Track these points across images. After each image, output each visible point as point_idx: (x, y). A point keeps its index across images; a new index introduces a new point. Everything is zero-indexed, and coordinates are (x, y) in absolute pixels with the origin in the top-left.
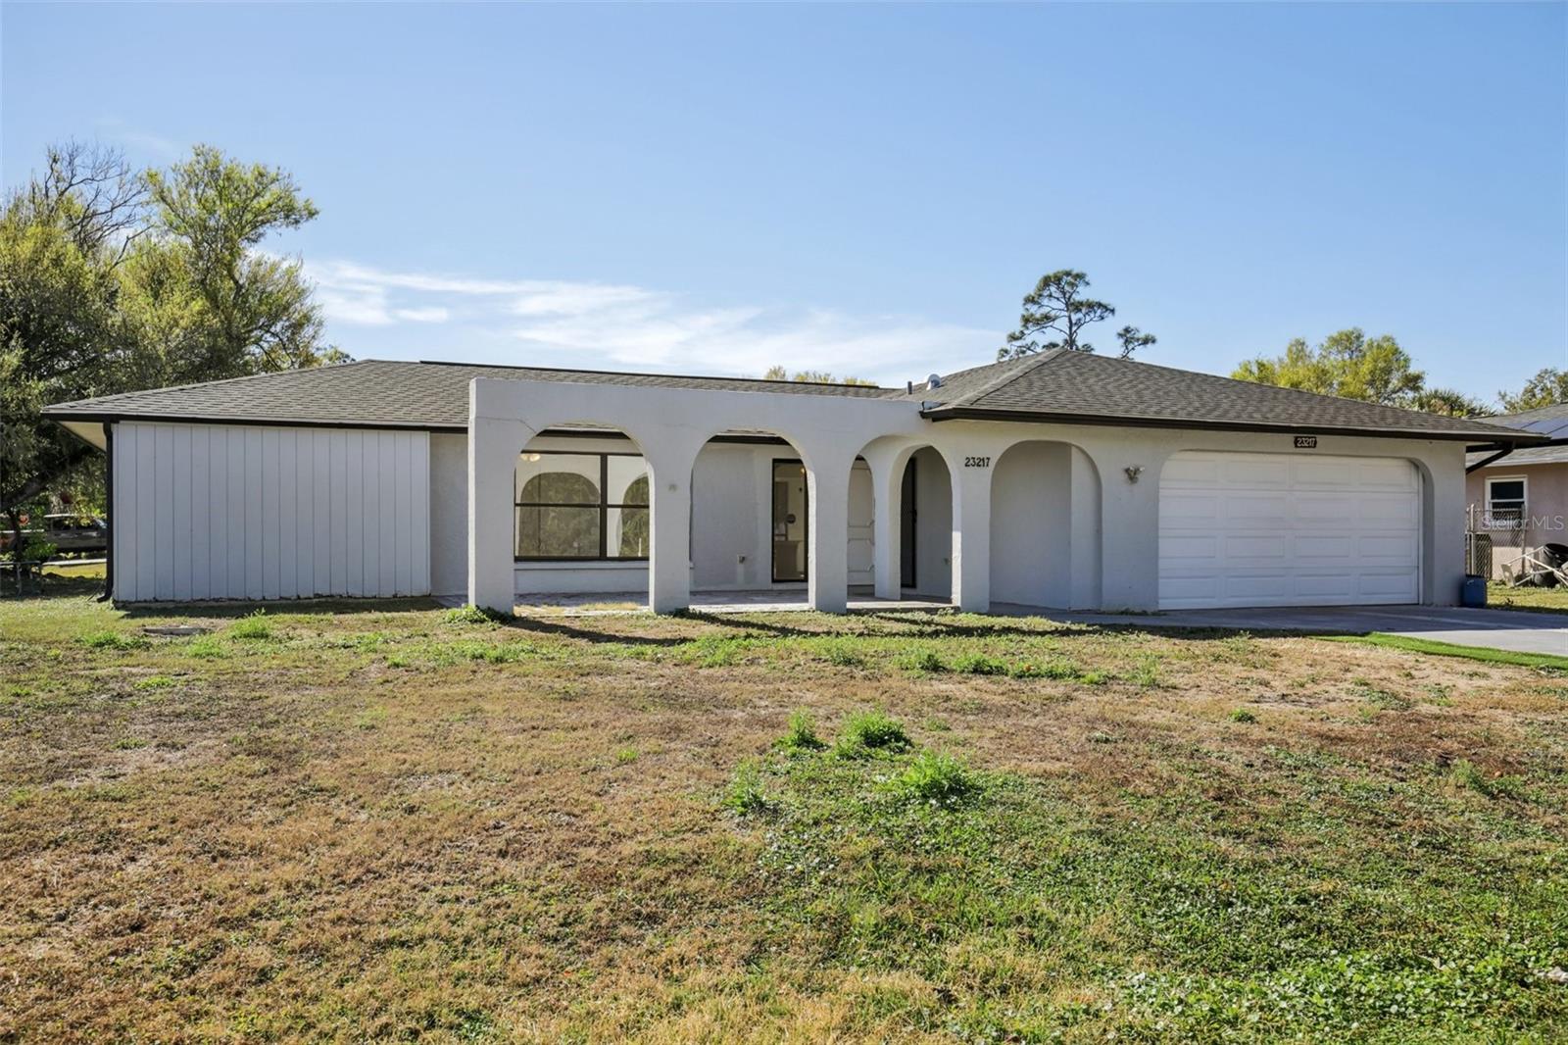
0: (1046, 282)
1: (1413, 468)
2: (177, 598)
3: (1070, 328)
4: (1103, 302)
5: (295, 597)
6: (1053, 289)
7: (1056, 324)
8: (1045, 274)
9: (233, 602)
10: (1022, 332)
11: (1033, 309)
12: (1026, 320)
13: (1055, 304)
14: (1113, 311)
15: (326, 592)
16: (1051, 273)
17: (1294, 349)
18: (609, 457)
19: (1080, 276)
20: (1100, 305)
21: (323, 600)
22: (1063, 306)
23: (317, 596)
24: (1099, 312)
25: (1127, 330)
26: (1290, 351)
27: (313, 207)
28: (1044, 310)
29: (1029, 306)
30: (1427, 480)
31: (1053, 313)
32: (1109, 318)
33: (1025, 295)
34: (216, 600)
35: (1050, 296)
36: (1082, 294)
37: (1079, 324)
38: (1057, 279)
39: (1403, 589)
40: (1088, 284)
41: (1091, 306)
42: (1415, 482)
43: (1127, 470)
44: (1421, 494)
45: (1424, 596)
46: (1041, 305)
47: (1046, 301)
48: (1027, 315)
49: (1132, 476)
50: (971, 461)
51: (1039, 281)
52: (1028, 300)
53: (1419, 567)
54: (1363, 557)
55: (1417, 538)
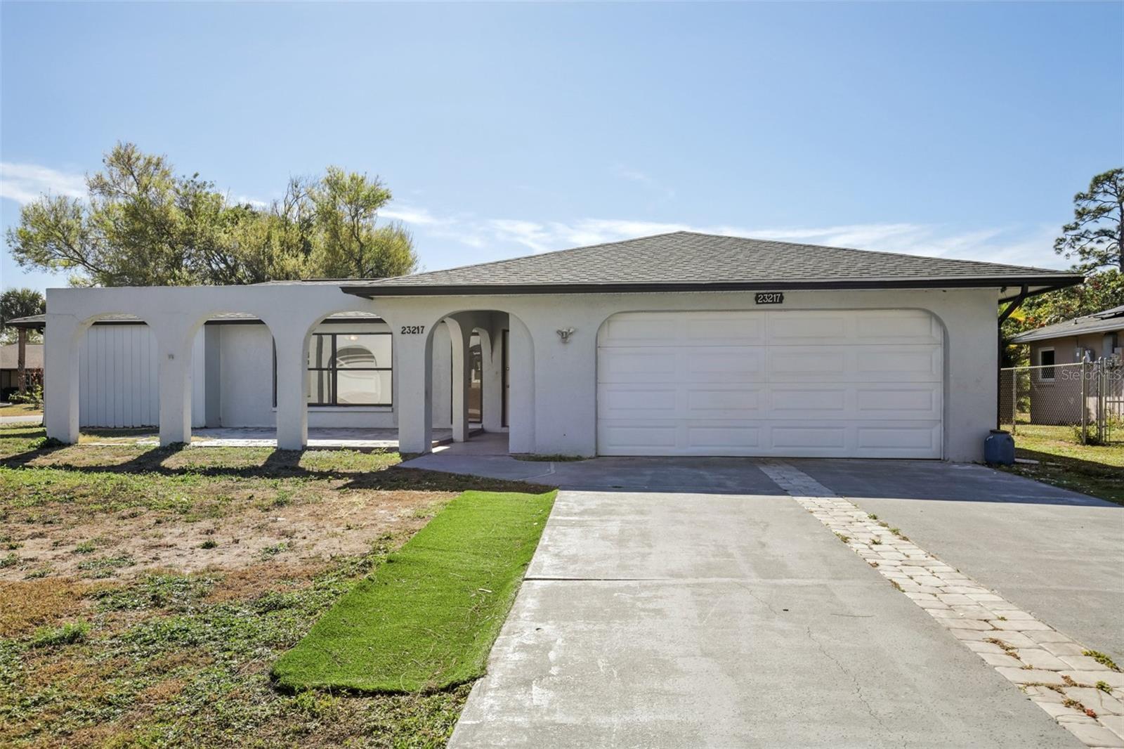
0: (1097, 181)
5: (113, 427)
6: (1106, 186)
7: (1111, 214)
8: (1096, 175)
9: (100, 429)
10: (1076, 224)
11: (1086, 204)
12: (1080, 214)
13: (1109, 198)
15: (147, 424)
16: (1101, 173)
18: (338, 336)
21: (147, 429)
22: (1116, 199)
23: (143, 426)
27: (390, 194)
28: (1098, 204)
29: (1079, 202)
30: (945, 332)
31: (1107, 205)
33: (1076, 193)
34: (93, 427)
35: (1105, 192)
38: (1108, 178)
42: (937, 334)
43: (558, 332)
44: (943, 346)
45: (944, 453)
46: (1095, 201)
47: (1099, 197)
48: (1080, 209)
49: (565, 336)
50: (407, 329)
51: (1090, 181)
52: (1079, 197)
53: (941, 420)
54: (862, 409)
55: (938, 391)
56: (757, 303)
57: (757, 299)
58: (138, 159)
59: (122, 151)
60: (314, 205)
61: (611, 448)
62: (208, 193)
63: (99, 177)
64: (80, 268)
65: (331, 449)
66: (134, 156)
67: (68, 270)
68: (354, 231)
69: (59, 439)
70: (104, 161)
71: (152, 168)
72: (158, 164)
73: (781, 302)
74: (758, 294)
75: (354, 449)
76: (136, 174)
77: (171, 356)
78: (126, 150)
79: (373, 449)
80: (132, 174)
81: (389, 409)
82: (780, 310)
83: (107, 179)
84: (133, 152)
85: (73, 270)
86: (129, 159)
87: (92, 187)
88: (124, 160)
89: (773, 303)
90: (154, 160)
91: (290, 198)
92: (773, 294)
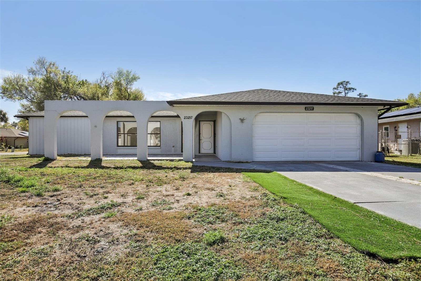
0: (339, 84)
1: (357, 117)
2: (41, 154)
3: (345, 94)
4: (353, 87)
6: (341, 86)
8: (338, 82)
11: (335, 90)
13: (342, 89)
14: (356, 89)
16: (340, 82)
17: (410, 96)
19: (348, 82)
20: (352, 88)
22: (344, 90)
23: (68, 154)
24: (352, 90)
25: (360, 94)
26: (409, 96)
27: (139, 77)
28: (339, 91)
30: (362, 120)
31: (341, 91)
32: (355, 91)
33: (333, 87)
35: (340, 87)
36: (349, 86)
37: (347, 93)
38: (342, 83)
39: (354, 156)
40: (350, 84)
41: (350, 89)
42: (358, 121)
43: (240, 119)
44: (360, 125)
45: (361, 158)
46: (338, 90)
47: (339, 89)
48: (334, 92)
49: (242, 120)
50: (186, 117)
51: (337, 84)
52: (334, 89)
53: (360, 149)
54: (336, 145)
55: (359, 139)
56: (306, 110)
57: (305, 109)
58: (46, 62)
59: (41, 60)
60: (113, 80)
61: (256, 159)
62: (71, 75)
63: (32, 69)
64: (25, 100)
65: (158, 160)
66: (45, 61)
67: (20, 101)
68: (126, 90)
69: (50, 158)
70: (34, 62)
71: (52, 66)
72: (54, 65)
73: (313, 110)
74: (306, 107)
75: (167, 160)
76: (46, 68)
77: (96, 126)
78: (42, 59)
79: (174, 160)
80: (44, 68)
81: (160, 148)
82: (314, 113)
83: (35, 69)
84: (45, 60)
85: (22, 101)
86: (43, 62)
87: (30, 72)
88: (41, 62)
89: (311, 110)
90: (52, 63)
91: (102, 78)
92: (311, 107)
